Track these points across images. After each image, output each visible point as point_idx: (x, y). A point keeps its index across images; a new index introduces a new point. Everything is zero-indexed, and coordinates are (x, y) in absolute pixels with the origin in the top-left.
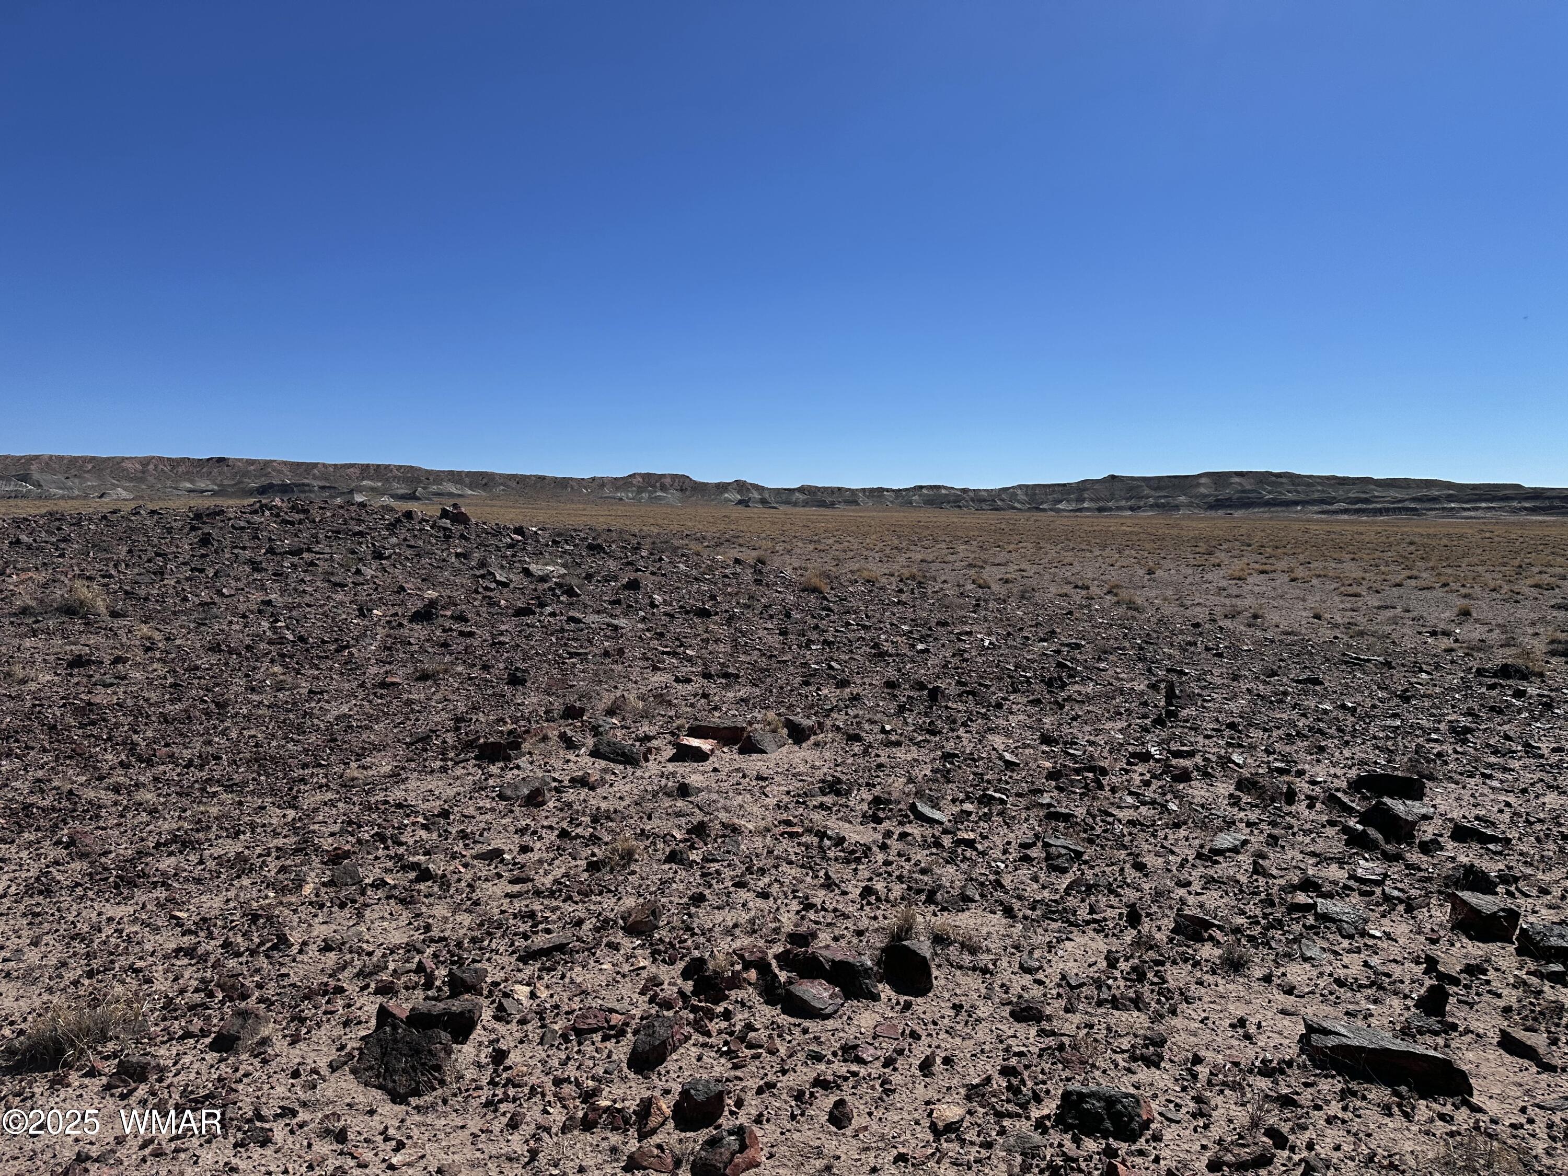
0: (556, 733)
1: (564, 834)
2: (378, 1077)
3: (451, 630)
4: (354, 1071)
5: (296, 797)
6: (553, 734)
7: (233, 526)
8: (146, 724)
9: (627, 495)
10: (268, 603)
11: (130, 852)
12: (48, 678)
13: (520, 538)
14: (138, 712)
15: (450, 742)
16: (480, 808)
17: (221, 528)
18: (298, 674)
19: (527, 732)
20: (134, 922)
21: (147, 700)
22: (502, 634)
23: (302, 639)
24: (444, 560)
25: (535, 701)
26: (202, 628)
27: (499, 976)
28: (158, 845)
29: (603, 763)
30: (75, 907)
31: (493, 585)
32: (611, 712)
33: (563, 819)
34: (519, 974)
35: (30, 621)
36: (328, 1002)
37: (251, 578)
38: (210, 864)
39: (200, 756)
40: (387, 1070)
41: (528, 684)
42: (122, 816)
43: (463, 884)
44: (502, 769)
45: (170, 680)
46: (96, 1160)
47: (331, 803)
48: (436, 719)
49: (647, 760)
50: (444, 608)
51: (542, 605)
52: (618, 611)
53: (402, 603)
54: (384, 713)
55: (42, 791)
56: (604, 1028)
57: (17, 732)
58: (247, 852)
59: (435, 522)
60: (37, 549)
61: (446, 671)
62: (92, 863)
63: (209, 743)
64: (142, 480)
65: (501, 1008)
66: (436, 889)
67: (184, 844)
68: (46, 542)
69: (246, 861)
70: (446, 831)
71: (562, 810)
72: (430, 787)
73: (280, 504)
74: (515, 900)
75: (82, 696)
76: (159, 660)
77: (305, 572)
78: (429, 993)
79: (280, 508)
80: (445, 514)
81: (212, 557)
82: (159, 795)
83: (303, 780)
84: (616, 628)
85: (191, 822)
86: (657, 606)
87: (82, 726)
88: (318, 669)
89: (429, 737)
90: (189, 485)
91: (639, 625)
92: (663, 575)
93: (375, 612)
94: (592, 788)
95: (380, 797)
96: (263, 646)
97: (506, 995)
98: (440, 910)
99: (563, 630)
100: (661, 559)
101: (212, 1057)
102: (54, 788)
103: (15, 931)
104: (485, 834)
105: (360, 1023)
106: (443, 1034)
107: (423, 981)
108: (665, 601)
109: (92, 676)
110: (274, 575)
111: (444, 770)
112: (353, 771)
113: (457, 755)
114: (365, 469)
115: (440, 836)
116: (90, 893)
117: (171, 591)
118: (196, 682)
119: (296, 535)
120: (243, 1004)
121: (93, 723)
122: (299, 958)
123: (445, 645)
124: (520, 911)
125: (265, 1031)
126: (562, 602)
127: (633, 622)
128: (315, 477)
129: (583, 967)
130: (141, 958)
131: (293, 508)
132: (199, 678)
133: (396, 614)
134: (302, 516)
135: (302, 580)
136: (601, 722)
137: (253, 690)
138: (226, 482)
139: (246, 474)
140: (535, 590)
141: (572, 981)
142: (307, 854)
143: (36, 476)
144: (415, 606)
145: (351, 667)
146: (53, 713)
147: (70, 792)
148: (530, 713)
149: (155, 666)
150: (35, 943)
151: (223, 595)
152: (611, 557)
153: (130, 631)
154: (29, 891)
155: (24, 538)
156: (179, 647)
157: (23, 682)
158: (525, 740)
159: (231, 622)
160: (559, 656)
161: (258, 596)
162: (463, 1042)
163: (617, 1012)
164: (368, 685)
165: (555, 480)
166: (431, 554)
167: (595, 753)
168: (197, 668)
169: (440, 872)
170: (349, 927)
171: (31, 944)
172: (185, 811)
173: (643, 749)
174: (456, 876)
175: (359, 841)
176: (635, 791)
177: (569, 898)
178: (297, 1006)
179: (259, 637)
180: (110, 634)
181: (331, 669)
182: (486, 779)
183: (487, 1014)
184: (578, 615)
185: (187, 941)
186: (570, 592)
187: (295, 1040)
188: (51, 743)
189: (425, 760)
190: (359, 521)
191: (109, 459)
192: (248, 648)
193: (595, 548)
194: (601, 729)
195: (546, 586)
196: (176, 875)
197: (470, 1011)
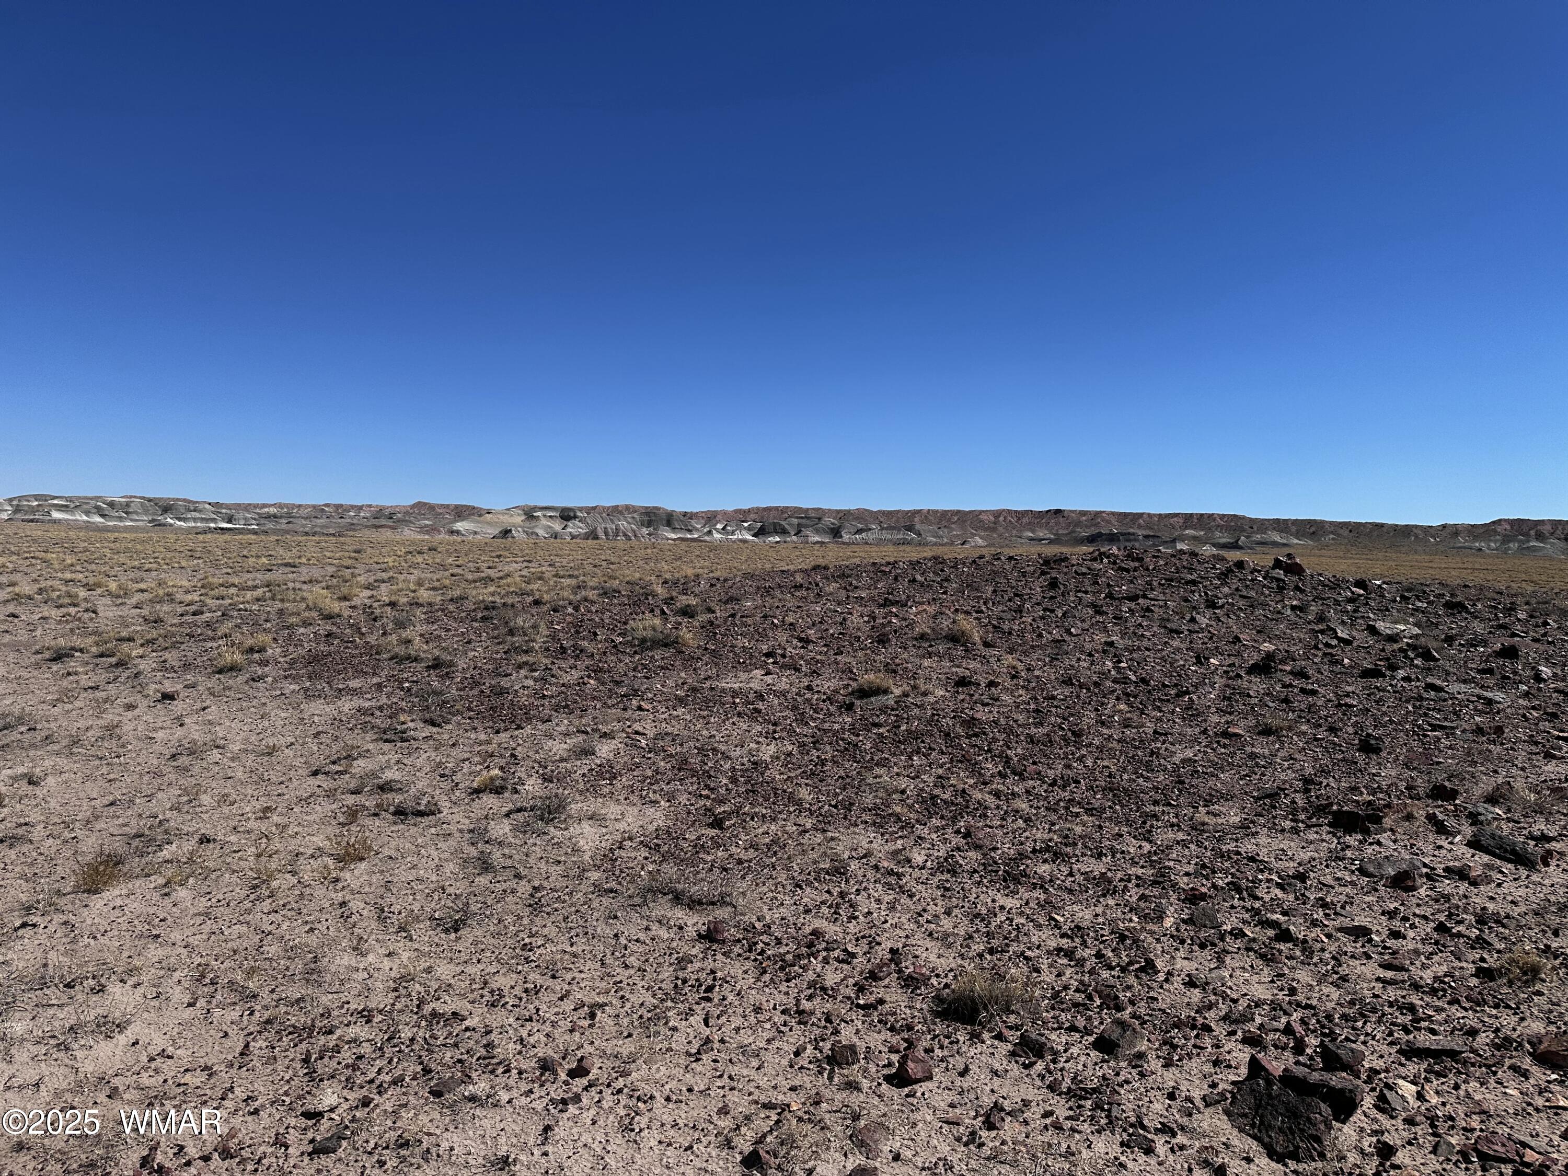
0: (1424, 813)
1: (1441, 928)
2: (1253, 1126)
3: (1291, 685)
4: (1227, 1112)
5: (1150, 832)
6: (1420, 814)
7: (1076, 572)
8: (1017, 742)
9: (1490, 546)
10: (1111, 644)
11: (1012, 852)
12: (941, 693)
13: (1362, 592)
14: (1009, 731)
15: (1300, 803)
16: (1338, 879)
17: (1066, 574)
18: (1142, 713)
19: (1388, 806)
20: (1021, 914)
21: (1016, 721)
22: (1348, 695)
23: (1144, 681)
24: (1279, 612)
25: (1393, 773)
26: (1056, 663)
27: (1379, 1064)
28: (1034, 851)
29: (1486, 858)
30: (974, 890)
31: (1334, 642)
32: (1492, 799)
33: (1439, 911)
34: (1401, 1069)
35: (926, 645)
36: (1197, 1036)
37: (1094, 620)
38: (1080, 878)
39: (1062, 778)
40: (1262, 1123)
41: (1384, 754)
42: (1003, 819)
43: (1327, 955)
44: (1360, 842)
45: (1032, 706)
46: (1009, 1114)
47: (1184, 844)
48: (1283, 776)
49: (1547, 865)
50: (1283, 662)
51: (1393, 668)
52: (1491, 682)
53: (1239, 654)
54: (1229, 764)
55: (943, 787)
56: (1515, 1161)
57: (922, 734)
58: (1109, 874)
59: (1267, 572)
60: (928, 587)
61: (1290, 728)
62: (984, 855)
63: (1068, 767)
64: (994, 530)
65: (1382, 1098)
66: (1298, 953)
67: (1056, 855)
68: (934, 581)
69: (1110, 881)
70: (1303, 895)
71: (1437, 901)
72: (1282, 846)
73: (1116, 552)
74: (1389, 988)
75: (967, 711)
76: (1023, 687)
77: (1142, 617)
78: (1301, 1058)
79: (1116, 556)
80: (1278, 564)
81: (1060, 599)
82: (1031, 806)
83: (1155, 816)
84: (1490, 702)
85: (1060, 836)
86: (1545, 681)
87: (968, 737)
88: (1161, 711)
89: (1277, 794)
90: (1031, 535)
91: (1521, 701)
92: (1549, 643)
93: (1212, 660)
94: (1474, 883)
95: (1232, 846)
96: (1108, 684)
97: (1387, 1086)
98: (1304, 976)
99: (1421, 698)
100: (1546, 624)
101: (1095, 1055)
102: (952, 785)
103: (933, 900)
104: (1348, 908)
105: (1229, 1066)
106: (1322, 1105)
107: (1292, 1045)
108: (1555, 675)
109: (972, 695)
110: (1115, 618)
111: (1297, 831)
112: (1201, 815)
113: (1310, 818)
114: (1188, 520)
115: (1297, 899)
116: (985, 881)
117: (1029, 627)
118: (1054, 710)
119: (1132, 582)
120: (1119, 1015)
121: (976, 735)
122: (1166, 986)
123: (1286, 701)
124: (1396, 1000)
125: (1142, 1046)
126: (1417, 666)
127: (1513, 697)
128: (1140, 527)
129: (1482, 1084)
130: (1029, 948)
131: (1128, 556)
132: (1056, 707)
133: (1234, 665)
134: (1137, 564)
135: (1140, 625)
136: (1481, 810)
137: (1103, 723)
138: (1061, 532)
139: (1078, 524)
140: (1383, 650)
141: (1468, 1095)
142: (1164, 888)
143: (918, 527)
144: (1253, 658)
145: (1193, 714)
146: (947, 722)
147: (964, 791)
148: (1389, 786)
149: (1020, 692)
150: (948, 913)
151: (1071, 634)
152: (1476, 617)
153: (999, 660)
154: (940, 868)
155: (918, 577)
156: (1037, 677)
157: (925, 694)
158: (1386, 815)
159: (1079, 659)
160: (1419, 726)
161: (1100, 638)
162: (1344, 1122)
163: (1532, 1148)
164: (1211, 733)
165: (1395, 528)
166: (1264, 605)
167: (1474, 844)
168: (1054, 698)
169: (1301, 937)
170: (1211, 970)
171: (945, 913)
172: (1053, 824)
173: (1540, 850)
174: (1319, 945)
175: (1214, 886)
176: (1533, 898)
177: (1454, 1002)
178: (1168, 1032)
179: (1105, 674)
180: (984, 661)
181: (1173, 712)
182: (1343, 850)
183: (1368, 1101)
184: (1438, 682)
185: (1065, 943)
186: (1426, 655)
187: (1168, 1064)
188: (946, 747)
189: (1275, 817)
190: (1191, 570)
191: (970, 512)
192: (1096, 684)
193: (1454, 607)
194: (1482, 818)
195: (1396, 646)
196: (1051, 881)
197: (1351, 1091)
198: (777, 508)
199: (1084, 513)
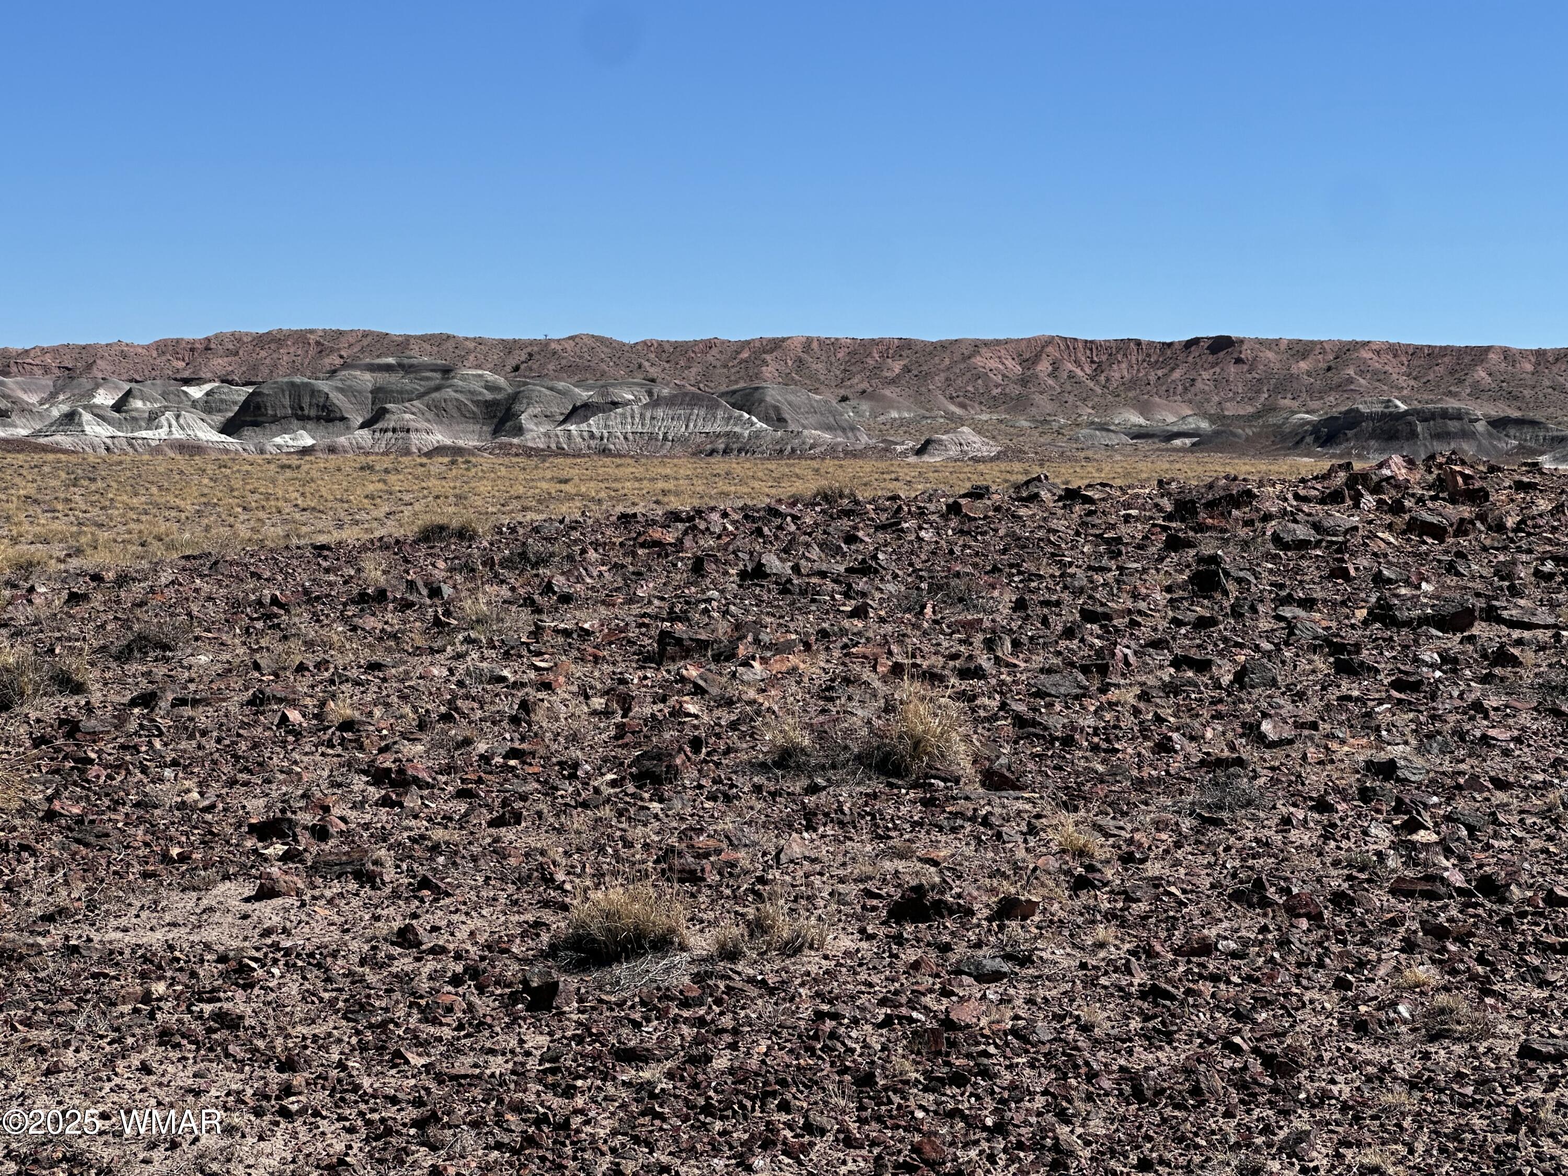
7: (1276, 539)
8: (1089, 1098)
10: (1388, 770)
12: (847, 943)
17: (1245, 544)
18: (1486, 992)
21: (1086, 1029)
23: (1490, 887)
26: (1214, 834)
35: (798, 786)
37: (1333, 694)
45: (1140, 978)
57: (783, 1083)
60: (803, 592)
64: (1019, 404)
68: (823, 574)
73: (1403, 474)
75: (928, 1000)
76: (1110, 916)
77: (1485, 680)
79: (1402, 487)
81: (1226, 626)
87: (933, 1084)
90: (1136, 419)
96: (1379, 897)
109: (945, 948)
110: (1398, 685)
117: (1128, 721)
118: (1206, 988)
119: (1451, 568)
121: (959, 1079)
128: (1478, 392)
131: (1441, 485)
132: (1215, 978)
134: (1466, 511)
135: (1477, 706)
137: (1361, 1027)
138: (1231, 410)
139: (1285, 383)
143: (774, 394)
146: (863, 1039)
149: (1101, 932)
151: (1261, 740)
153: (1032, 830)
155: (773, 563)
156: (1156, 882)
157: (791, 948)
159: (1286, 822)
161: (1354, 750)
168: (1206, 948)
179: (1368, 871)
180: (986, 834)
188: (862, 1121)
191: (943, 346)
192: (1340, 900)
198: (301, 337)
199: (1301, 349)
